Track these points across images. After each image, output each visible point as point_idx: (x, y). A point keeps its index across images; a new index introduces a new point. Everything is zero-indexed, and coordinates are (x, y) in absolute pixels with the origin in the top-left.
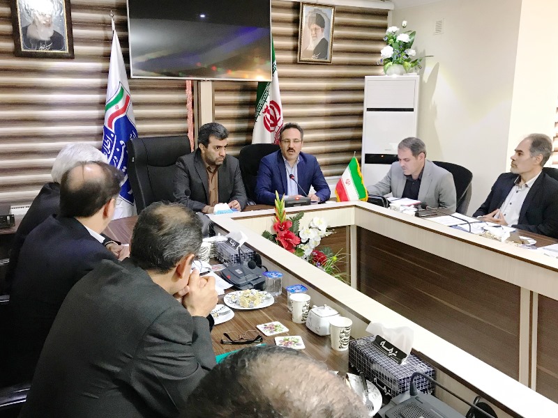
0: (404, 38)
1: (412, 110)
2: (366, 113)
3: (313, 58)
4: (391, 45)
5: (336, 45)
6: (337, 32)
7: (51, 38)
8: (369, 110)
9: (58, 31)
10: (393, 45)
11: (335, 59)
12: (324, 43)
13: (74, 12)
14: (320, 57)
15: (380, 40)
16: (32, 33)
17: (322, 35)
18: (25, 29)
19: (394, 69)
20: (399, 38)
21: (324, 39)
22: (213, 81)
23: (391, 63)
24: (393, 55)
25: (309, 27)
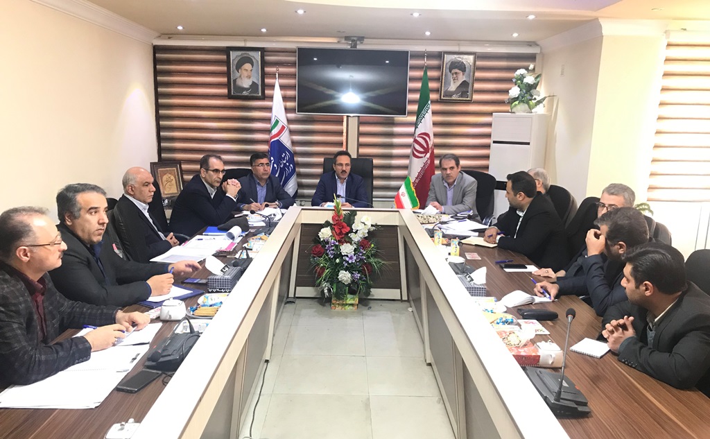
0: (529, 79)
1: (528, 144)
2: (493, 145)
3: (454, 97)
4: (519, 86)
5: (477, 86)
6: (478, 74)
7: (250, 86)
8: (494, 142)
9: (256, 81)
10: (521, 85)
11: (476, 97)
12: (465, 84)
13: (267, 67)
14: (461, 96)
15: (509, 80)
16: (239, 83)
17: (462, 78)
18: (235, 81)
19: (520, 109)
20: (525, 80)
21: (465, 81)
22: (359, 116)
23: (517, 102)
24: (520, 95)
25: (450, 71)
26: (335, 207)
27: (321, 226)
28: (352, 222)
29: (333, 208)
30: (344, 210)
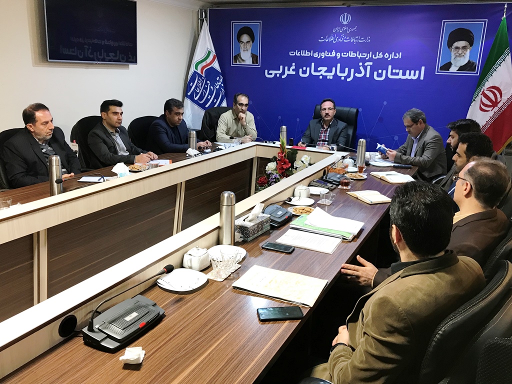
26: (280, 145)
27: (269, 160)
28: (294, 159)
29: (279, 146)
30: (288, 149)
